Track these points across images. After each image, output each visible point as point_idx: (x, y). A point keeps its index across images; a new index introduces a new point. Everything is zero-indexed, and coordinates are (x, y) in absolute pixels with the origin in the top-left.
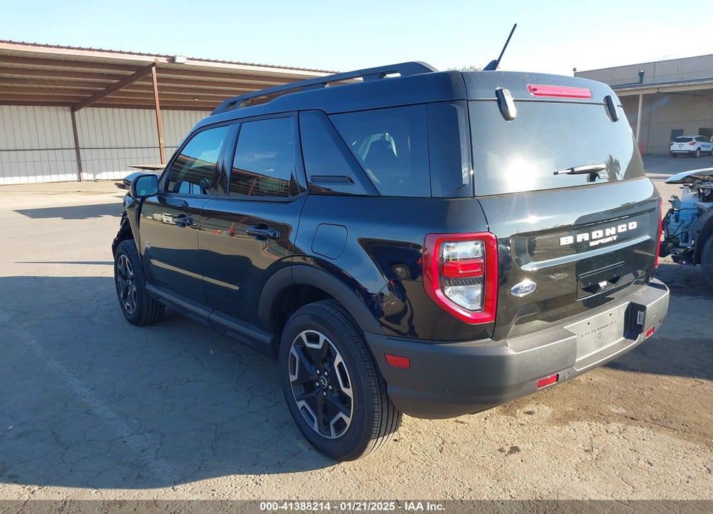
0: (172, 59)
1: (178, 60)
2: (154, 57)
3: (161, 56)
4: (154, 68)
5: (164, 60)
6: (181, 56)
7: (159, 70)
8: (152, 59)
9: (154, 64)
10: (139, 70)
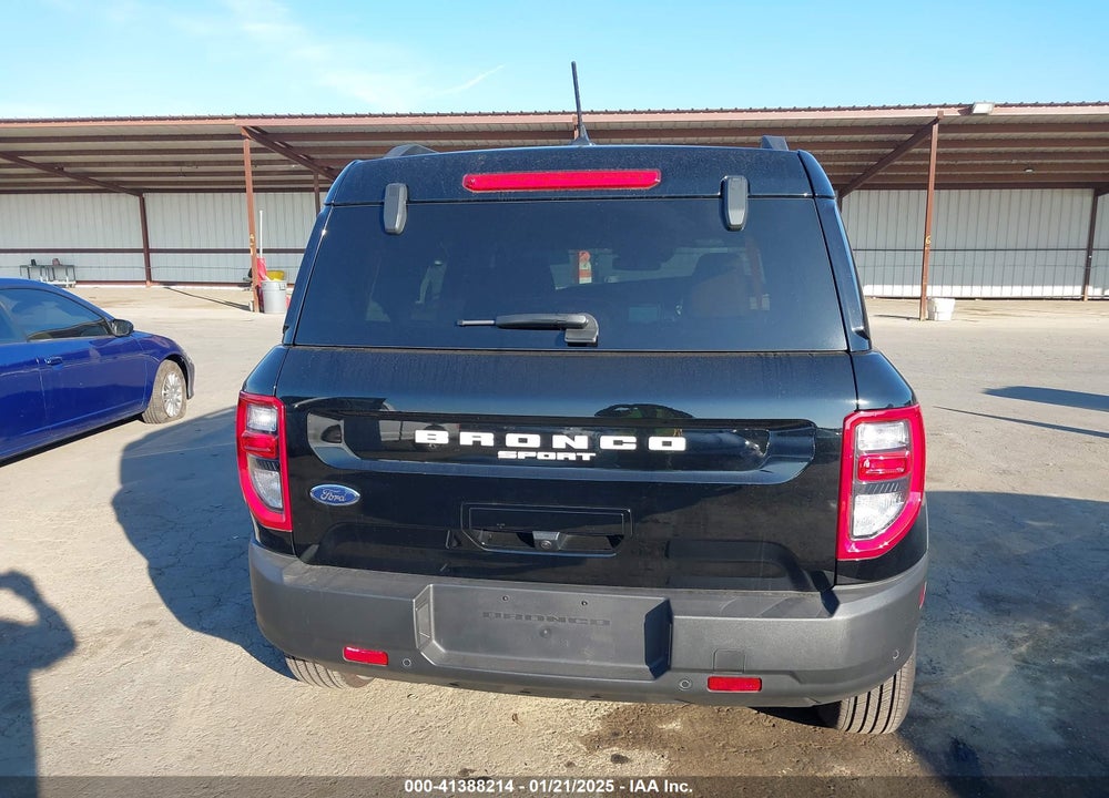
0: (968, 109)
1: (977, 110)
2: (938, 109)
3: (950, 107)
4: (936, 127)
5: (954, 113)
6: (985, 102)
7: (943, 128)
8: (933, 113)
9: (936, 120)
10: (918, 131)
